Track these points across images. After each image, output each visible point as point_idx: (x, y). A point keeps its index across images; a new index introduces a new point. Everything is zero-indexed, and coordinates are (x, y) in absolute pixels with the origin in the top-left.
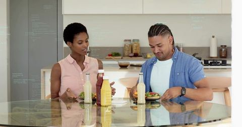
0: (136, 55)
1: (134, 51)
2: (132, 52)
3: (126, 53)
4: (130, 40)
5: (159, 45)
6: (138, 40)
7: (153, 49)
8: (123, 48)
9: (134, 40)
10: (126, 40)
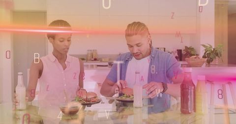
0: (95, 60)
1: (94, 57)
2: (92, 57)
3: (89, 58)
4: (91, 50)
5: (138, 45)
6: (96, 50)
7: (131, 49)
8: (87, 56)
9: (93, 50)
10: (88, 50)
